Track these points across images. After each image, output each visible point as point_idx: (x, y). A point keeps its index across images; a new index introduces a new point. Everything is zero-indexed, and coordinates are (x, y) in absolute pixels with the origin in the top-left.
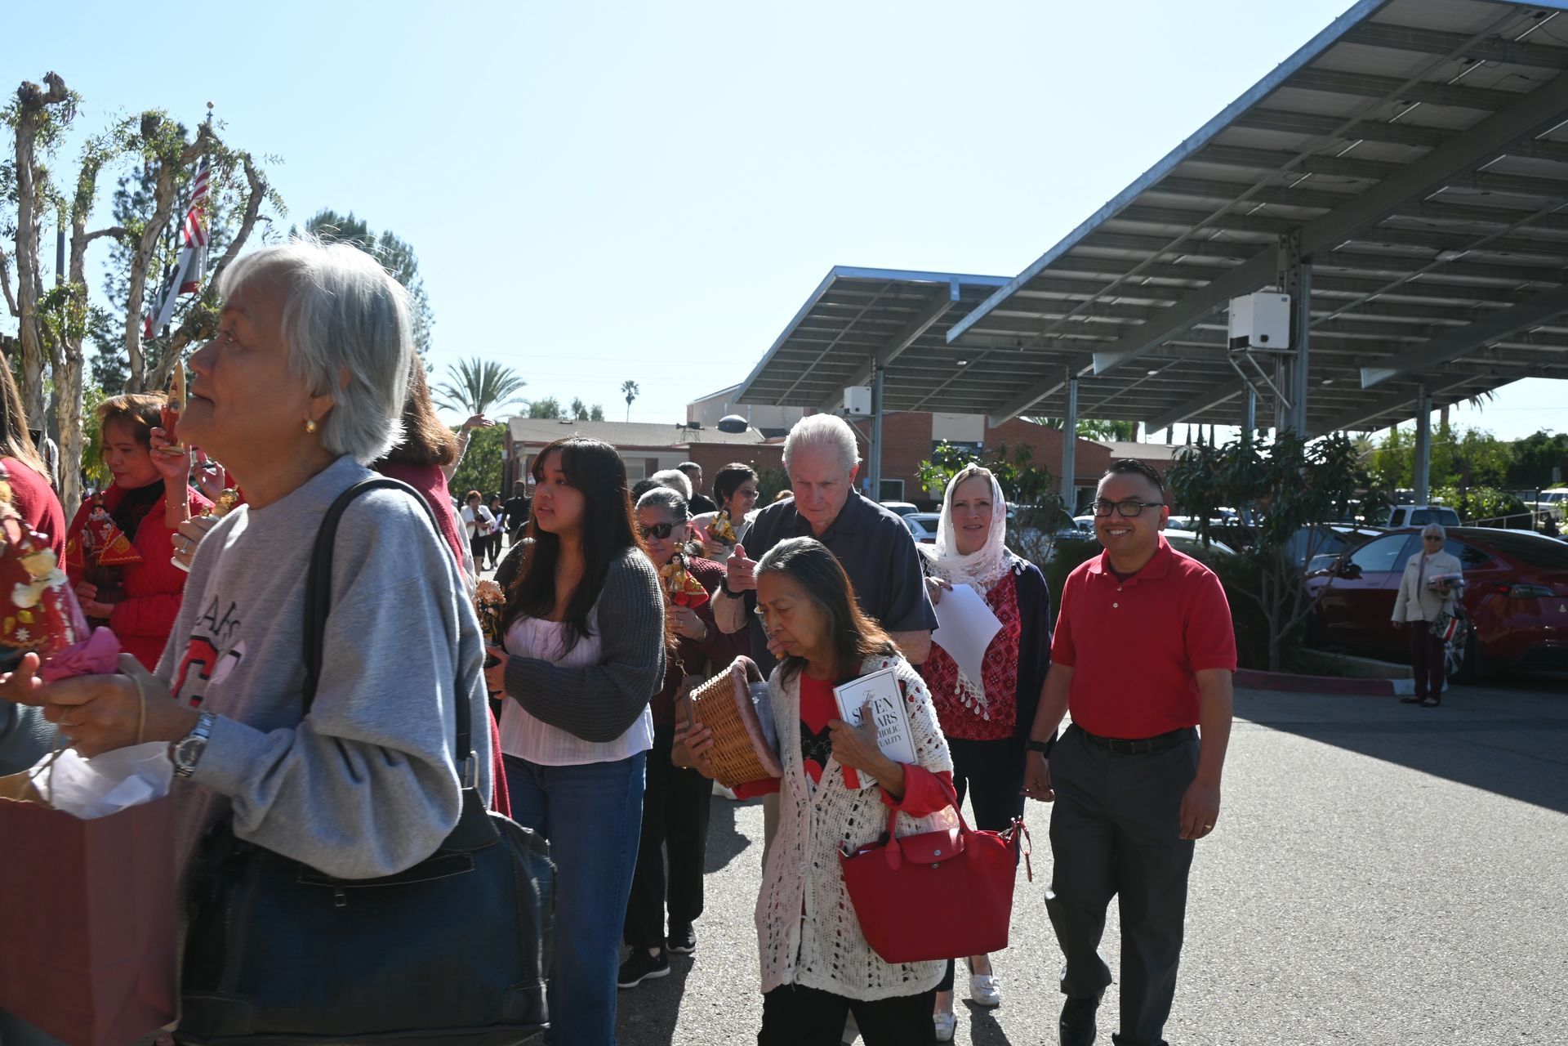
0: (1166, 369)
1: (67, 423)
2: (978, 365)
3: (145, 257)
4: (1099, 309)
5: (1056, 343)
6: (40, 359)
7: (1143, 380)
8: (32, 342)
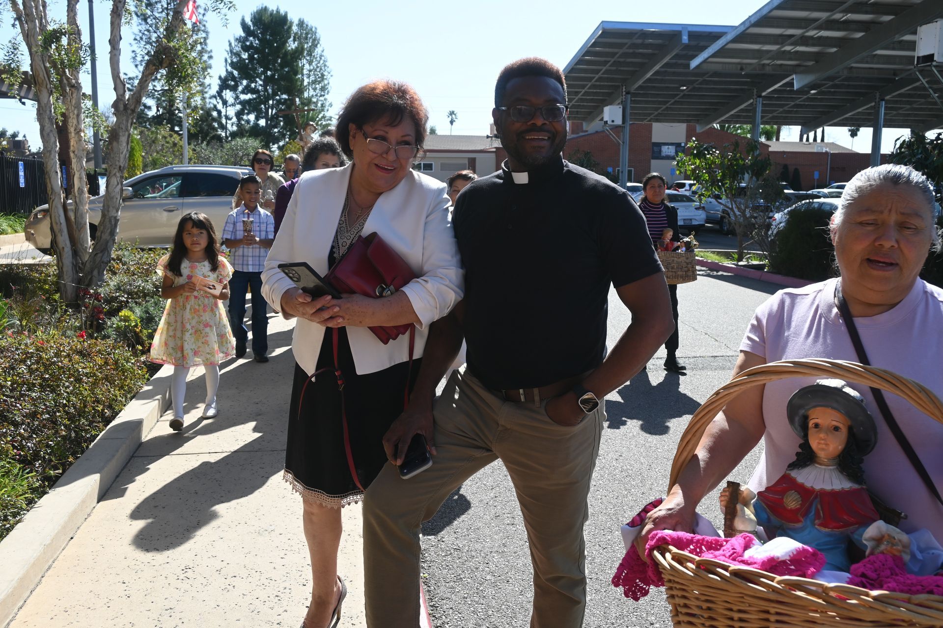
0: (823, 89)
1: (73, 135)
2: (694, 89)
3: (120, 5)
4: (804, 40)
5: (767, 68)
6: (48, 86)
7: (805, 97)
8: (41, 76)
